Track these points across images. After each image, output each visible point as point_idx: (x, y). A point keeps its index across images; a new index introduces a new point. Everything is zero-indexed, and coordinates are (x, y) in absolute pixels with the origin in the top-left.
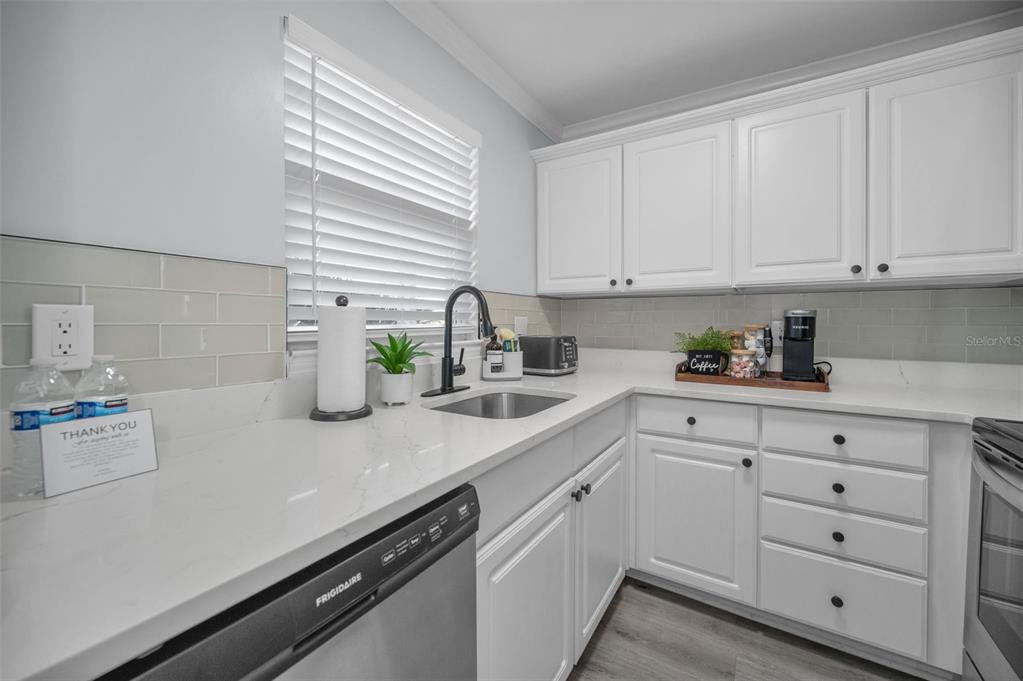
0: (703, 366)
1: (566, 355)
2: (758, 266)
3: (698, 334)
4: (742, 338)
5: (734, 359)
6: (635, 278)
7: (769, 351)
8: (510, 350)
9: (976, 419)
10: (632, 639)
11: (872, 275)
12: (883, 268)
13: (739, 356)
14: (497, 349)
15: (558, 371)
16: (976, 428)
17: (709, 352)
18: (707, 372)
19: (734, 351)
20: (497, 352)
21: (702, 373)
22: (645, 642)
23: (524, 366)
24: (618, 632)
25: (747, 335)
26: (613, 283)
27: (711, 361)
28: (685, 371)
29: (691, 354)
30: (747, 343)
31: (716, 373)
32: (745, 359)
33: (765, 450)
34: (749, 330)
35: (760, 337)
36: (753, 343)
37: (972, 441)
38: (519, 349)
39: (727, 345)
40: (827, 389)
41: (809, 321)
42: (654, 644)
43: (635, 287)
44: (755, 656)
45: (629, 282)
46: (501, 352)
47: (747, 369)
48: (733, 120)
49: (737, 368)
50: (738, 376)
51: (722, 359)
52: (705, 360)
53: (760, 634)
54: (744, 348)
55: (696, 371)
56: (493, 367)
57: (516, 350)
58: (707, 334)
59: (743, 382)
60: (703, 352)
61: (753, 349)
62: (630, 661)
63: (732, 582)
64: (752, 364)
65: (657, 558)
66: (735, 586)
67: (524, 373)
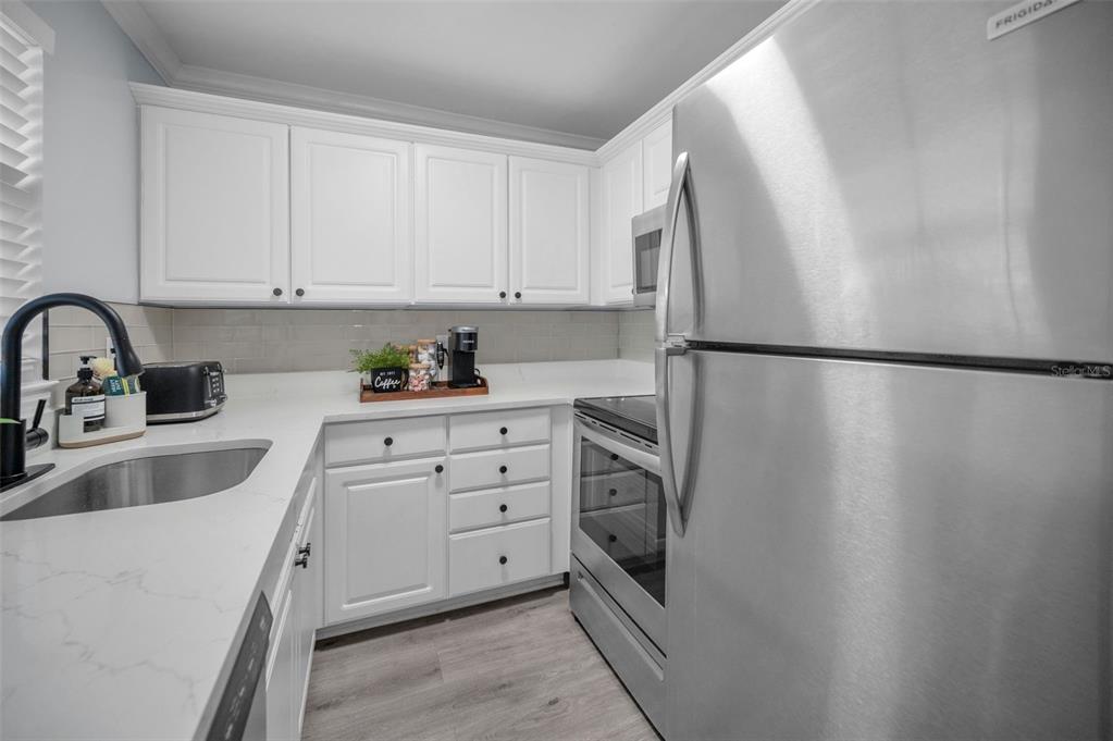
0: (386, 384)
1: (213, 389)
2: (434, 286)
3: (376, 350)
4: (416, 352)
5: (412, 373)
6: (307, 288)
7: (440, 363)
8: (121, 392)
9: (576, 400)
10: (337, 704)
11: (511, 300)
12: (518, 295)
13: (416, 370)
14: (93, 393)
15: (201, 413)
16: (576, 406)
17: (390, 369)
18: (391, 390)
19: (413, 366)
20: (95, 398)
21: (387, 391)
22: (354, 697)
23: (147, 414)
24: (319, 708)
25: (420, 350)
26: (278, 292)
27: (394, 378)
28: (371, 391)
29: (375, 373)
30: (420, 356)
31: (398, 388)
32: (422, 372)
33: (451, 454)
34: (422, 345)
35: (432, 351)
36: (425, 357)
37: (573, 415)
38: (137, 388)
39: (405, 360)
40: (487, 392)
41: (472, 336)
42: (363, 692)
43: (305, 300)
44: (450, 642)
45: (300, 293)
46: (102, 397)
47: (424, 382)
48: (412, 142)
49: (416, 382)
50: (416, 389)
51: (403, 376)
52: (389, 377)
53: (447, 621)
54: (418, 362)
55: (380, 390)
56: (87, 424)
57: (133, 391)
58: (385, 350)
59: (421, 395)
60: (386, 370)
61: (425, 362)
62: (343, 728)
63: (424, 586)
64: (427, 377)
65: (350, 602)
66: (428, 589)
67: (149, 424)
